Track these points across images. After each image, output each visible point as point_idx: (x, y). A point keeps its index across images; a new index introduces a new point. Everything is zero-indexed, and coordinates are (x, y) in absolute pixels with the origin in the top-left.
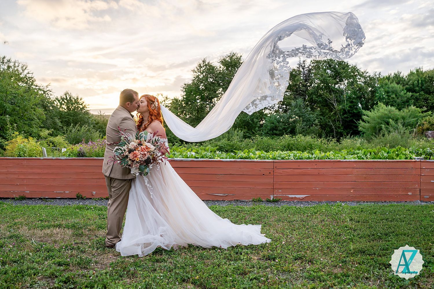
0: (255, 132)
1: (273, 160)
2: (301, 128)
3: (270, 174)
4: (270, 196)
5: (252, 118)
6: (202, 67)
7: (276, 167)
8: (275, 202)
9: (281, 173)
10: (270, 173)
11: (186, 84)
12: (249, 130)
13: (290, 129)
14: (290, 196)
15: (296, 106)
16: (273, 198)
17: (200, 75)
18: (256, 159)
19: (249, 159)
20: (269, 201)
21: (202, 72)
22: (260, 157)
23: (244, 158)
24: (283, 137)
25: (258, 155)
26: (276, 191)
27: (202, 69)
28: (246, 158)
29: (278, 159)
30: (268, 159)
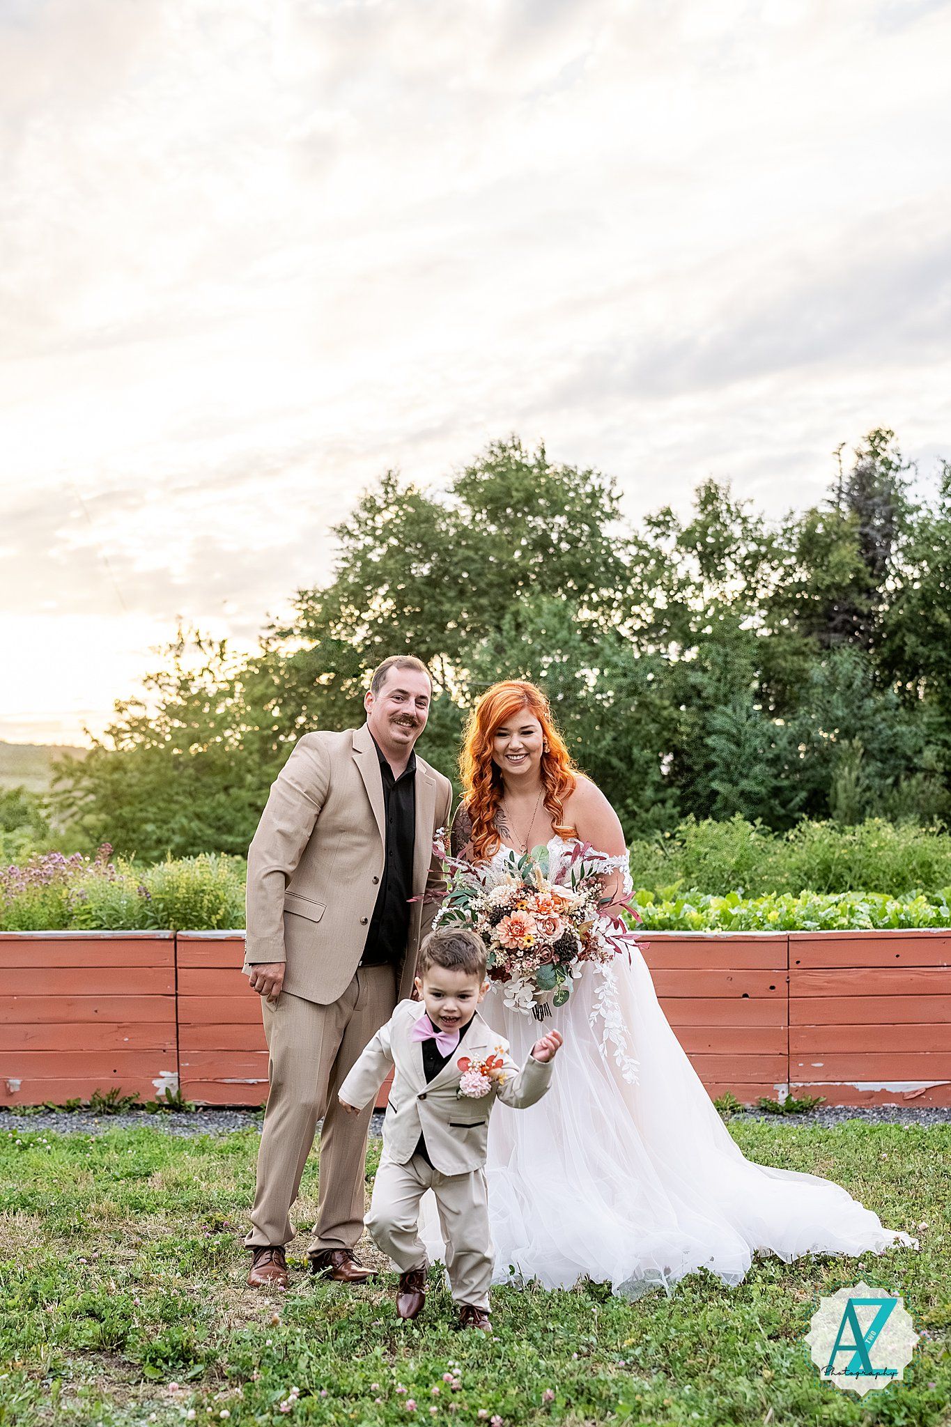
0: (640, 807)
1: (784, 933)
2: (859, 790)
3: (772, 993)
4: (776, 1087)
5: (624, 742)
6: (380, 510)
7: (798, 962)
8: (798, 1112)
9: (821, 989)
10: (772, 988)
11: (306, 592)
13: (803, 795)
14: (862, 1086)
15: (830, 687)
16: (786, 1095)
17: (370, 549)
18: (712, 928)
19: (679, 929)
20: (769, 1106)
21: (379, 532)
22: (726, 919)
23: (659, 927)
24: (799, 830)
25: (718, 912)
26: (801, 1065)
27: (380, 520)
28: (664, 925)
29: (802, 925)
30: (760, 926)
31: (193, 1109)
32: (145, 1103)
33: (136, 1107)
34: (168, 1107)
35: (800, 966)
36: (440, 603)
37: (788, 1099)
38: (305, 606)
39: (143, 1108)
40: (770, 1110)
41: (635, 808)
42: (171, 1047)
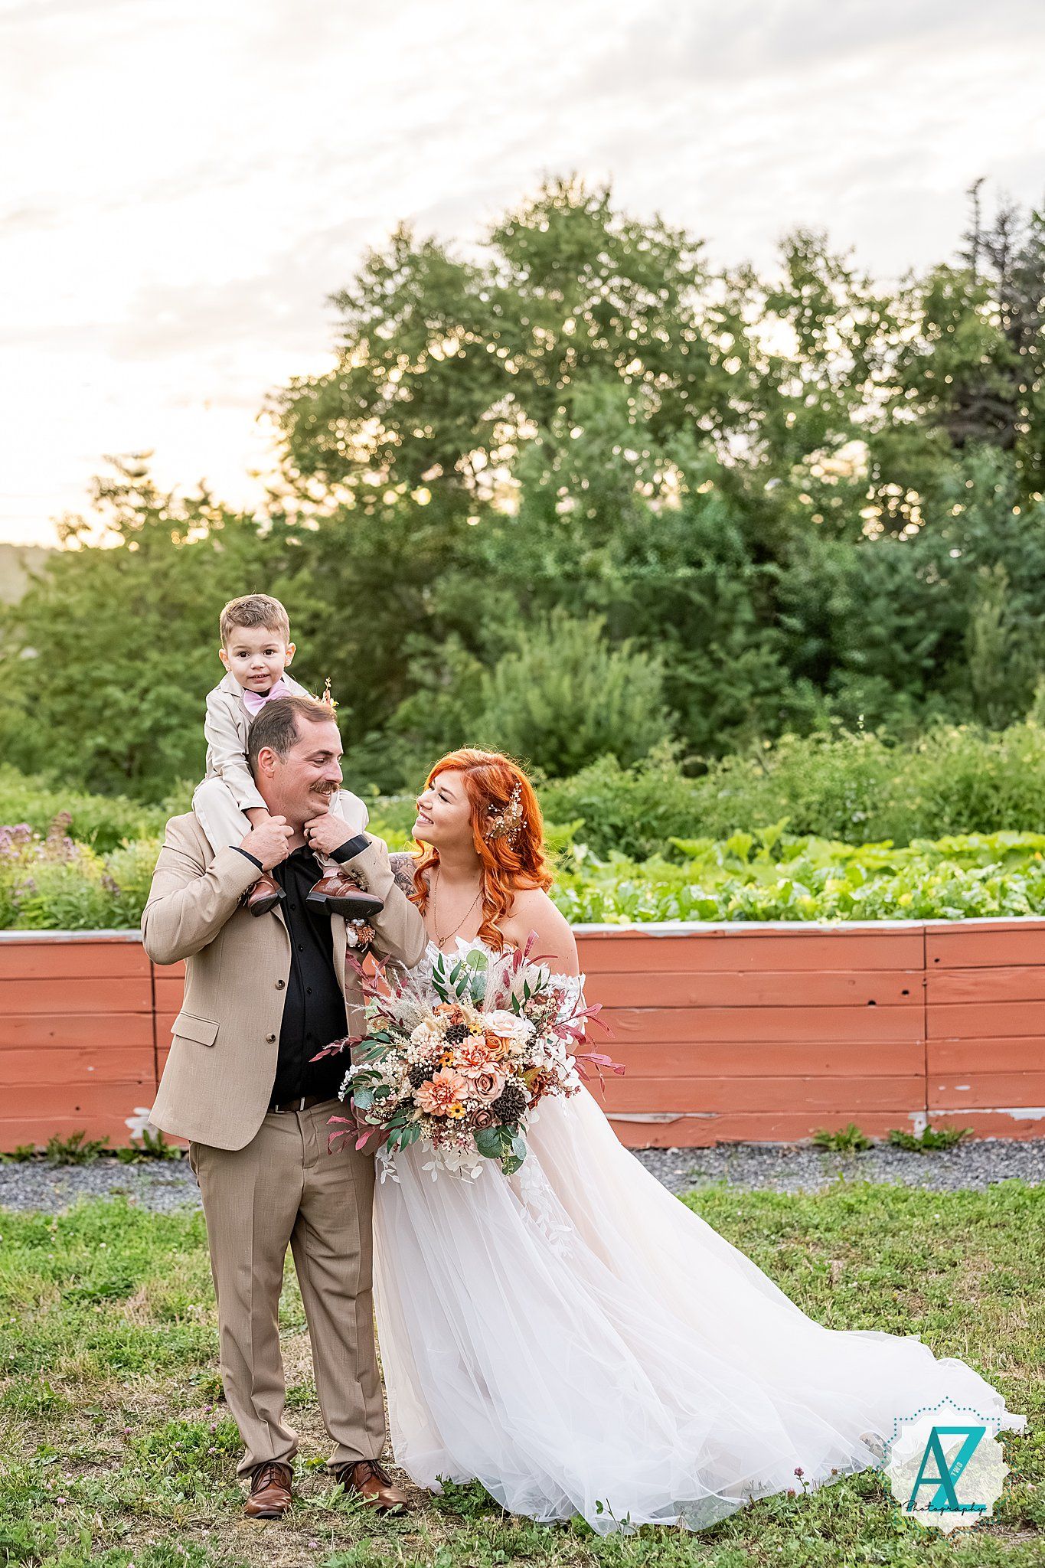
1: (919, 923)
3: (905, 999)
4: (911, 1116)
6: (389, 274)
7: (937, 961)
8: (938, 1148)
9: (967, 992)
10: (905, 992)
11: (298, 379)
12: (687, 643)
13: (932, 637)
14: (1018, 1114)
16: (924, 1126)
17: (378, 322)
18: (830, 917)
19: (787, 919)
20: (903, 1142)
21: (389, 302)
22: (846, 904)
23: (763, 917)
24: (933, 738)
25: (837, 895)
26: (942, 1088)
27: (390, 287)
28: (770, 915)
29: (941, 911)
30: (889, 909)
31: (178, 1155)
32: (118, 1148)
33: (105, 1154)
34: (145, 1153)
35: (939, 965)
36: (468, 390)
37: (926, 1130)
38: (296, 396)
39: (115, 1155)
40: (903, 1145)
41: (722, 655)
42: (148, 1077)
